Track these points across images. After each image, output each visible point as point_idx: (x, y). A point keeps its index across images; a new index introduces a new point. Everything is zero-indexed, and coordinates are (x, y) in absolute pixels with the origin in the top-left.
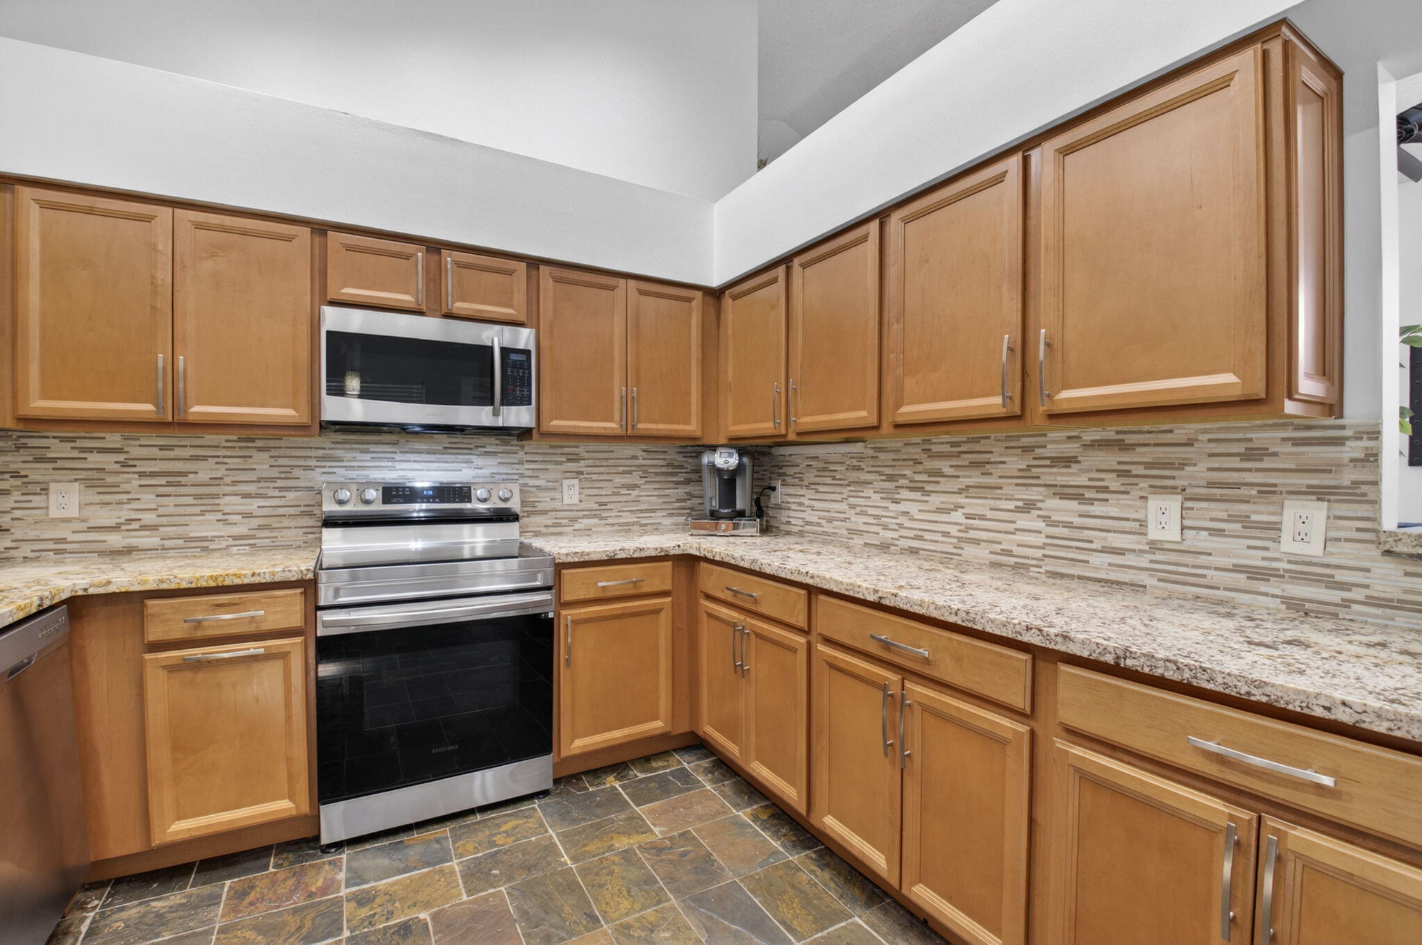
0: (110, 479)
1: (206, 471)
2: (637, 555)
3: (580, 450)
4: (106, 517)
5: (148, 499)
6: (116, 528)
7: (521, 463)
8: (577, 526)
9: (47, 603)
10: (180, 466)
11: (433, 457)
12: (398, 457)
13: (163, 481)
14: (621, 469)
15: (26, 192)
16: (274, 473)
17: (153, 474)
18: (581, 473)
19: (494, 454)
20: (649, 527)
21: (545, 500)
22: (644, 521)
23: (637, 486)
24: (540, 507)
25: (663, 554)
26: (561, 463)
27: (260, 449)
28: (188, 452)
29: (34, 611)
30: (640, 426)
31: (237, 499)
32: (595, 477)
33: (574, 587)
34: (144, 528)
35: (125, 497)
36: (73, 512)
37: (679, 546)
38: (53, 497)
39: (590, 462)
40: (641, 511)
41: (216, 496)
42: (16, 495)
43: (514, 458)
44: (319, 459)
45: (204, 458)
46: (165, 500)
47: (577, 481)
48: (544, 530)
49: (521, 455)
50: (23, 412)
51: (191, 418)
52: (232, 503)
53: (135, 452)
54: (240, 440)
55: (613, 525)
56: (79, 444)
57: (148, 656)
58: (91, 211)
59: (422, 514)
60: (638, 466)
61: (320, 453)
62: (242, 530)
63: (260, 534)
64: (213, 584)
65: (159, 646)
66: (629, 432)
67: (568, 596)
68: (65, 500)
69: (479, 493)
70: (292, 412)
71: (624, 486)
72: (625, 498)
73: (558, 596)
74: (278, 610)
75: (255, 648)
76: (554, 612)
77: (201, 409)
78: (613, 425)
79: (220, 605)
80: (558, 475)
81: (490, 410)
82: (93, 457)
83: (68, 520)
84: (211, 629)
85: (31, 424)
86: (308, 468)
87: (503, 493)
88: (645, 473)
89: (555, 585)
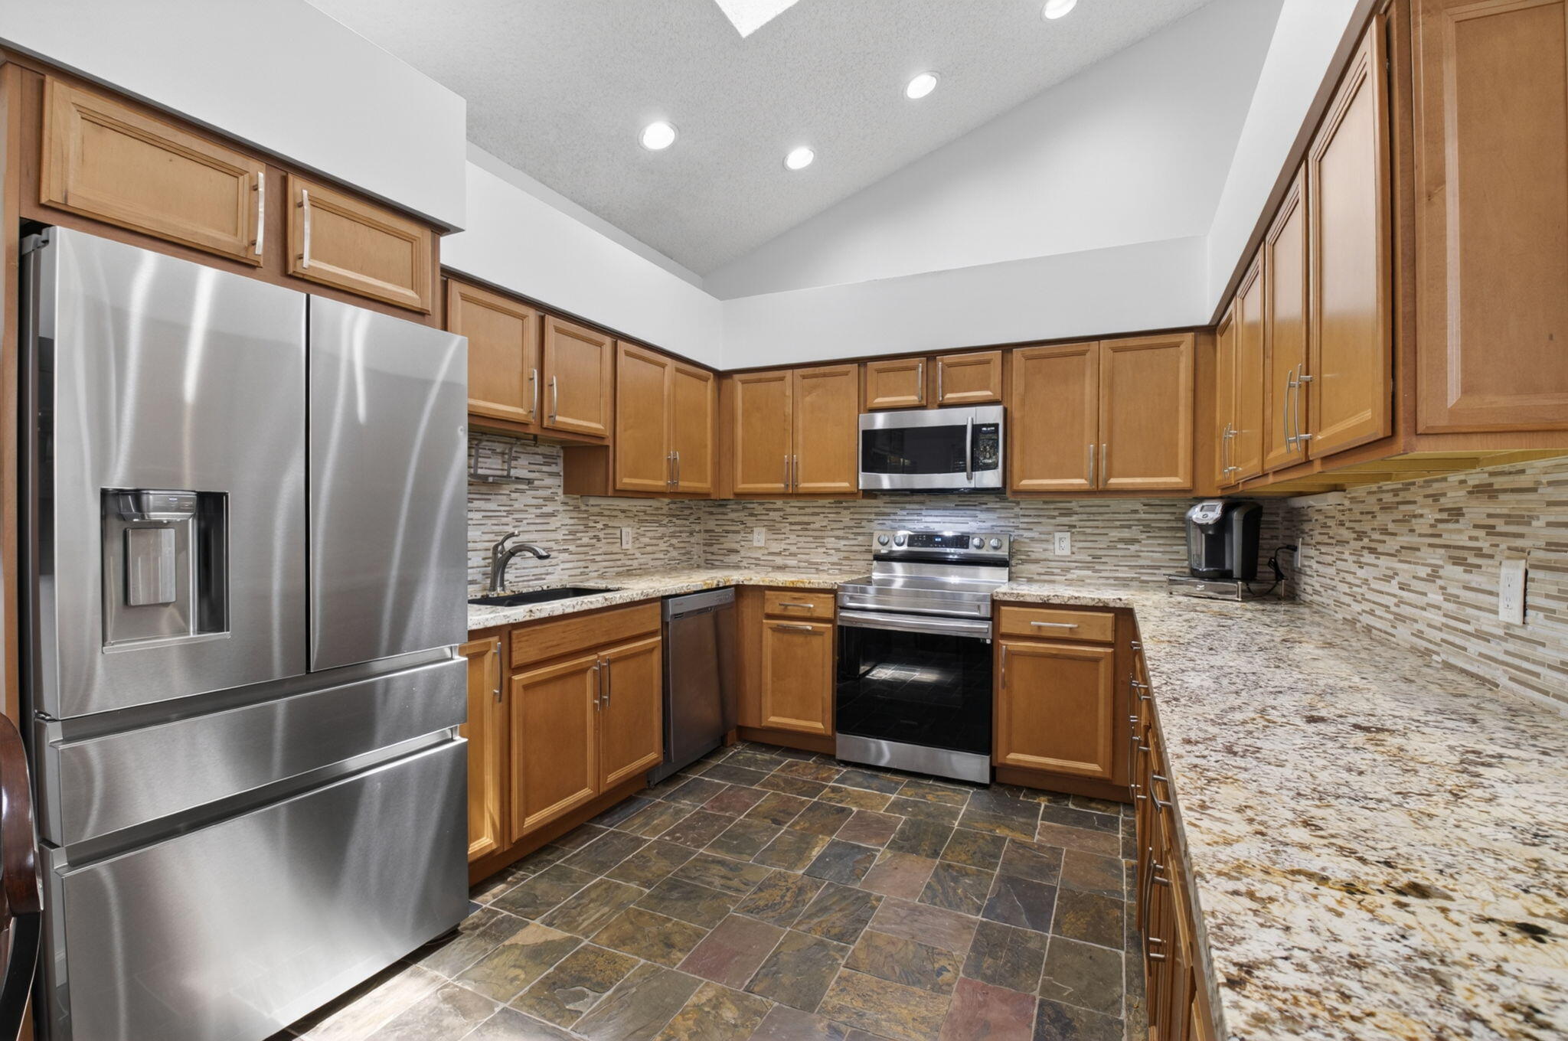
0: (778, 525)
1: (819, 522)
2: (1072, 602)
3: (1074, 504)
4: (776, 547)
5: (793, 538)
6: (779, 554)
7: (1017, 516)
8: (1069, 576)
9: (721, 585)
10: (806, 519)
11: (947, 513)
12: (924, 512)
13: (799, 527)
14: (1118, 523)
15: (737, 377)
16: (852, 524)
17: (796, 523)
18: (1075, 527)
19: (993, 510)
21: (1037, 550)
23: (1139, 542)
24: (1033, 556)
25: (1101, 605)
26: (1054, 517)
27: (846, 508)
28: (811, 510)
29: (714, 586)
30: (1113, 481)
31: (833, 540)
32: (1089, 531)
33: (1010, 621)
34: (791, 554)
35: (784, 536)
36: (762, 543)
37: (1120, 599)
38: (755, 535)
39: (1084, 517)
40: (1142, 567)
41: (823, 537)
42: (742, 534)
43: (1011, 513)
44: (877, 514)
45: (818, 514)
46: (800, 539)
47: (1069, 533)
48: (1036, 577)
49: (1017, 510)
50: (737, 491)
51: (800, 491)
52: (831, 542)
53: (789, 510)
54: (835, 502)
55: (1108, 578)
56: (766, 506)
57: (764, 621)
58: (759, 381)
59: (956, 557)
60: (1138, 520)
61: (877, 510)
62: (835, 559)
63: (844, 562)
64: (791, 585)
65: (769, 616)
66: (1100, 487)
67: (1004, 629)
68: (759, 537)
69: (976, 541)
70: (846, 484)
71: (1121, 540)
72: (1120, 553)
73: (995, 628)
74: (823, 607)
75: (809, 626)
76: (992, 641)
77: (805, 486)
78: (1082, 481)
79: (795, 599)
80: (1050, 528)
81: (964, 474)
82: (771, 513)
83: (760, 548)
84: (791, 612)
85: (741, 496)
86: (870, 521)
87: (994, 542)
88: (1147, 527)
89: (993, 618)
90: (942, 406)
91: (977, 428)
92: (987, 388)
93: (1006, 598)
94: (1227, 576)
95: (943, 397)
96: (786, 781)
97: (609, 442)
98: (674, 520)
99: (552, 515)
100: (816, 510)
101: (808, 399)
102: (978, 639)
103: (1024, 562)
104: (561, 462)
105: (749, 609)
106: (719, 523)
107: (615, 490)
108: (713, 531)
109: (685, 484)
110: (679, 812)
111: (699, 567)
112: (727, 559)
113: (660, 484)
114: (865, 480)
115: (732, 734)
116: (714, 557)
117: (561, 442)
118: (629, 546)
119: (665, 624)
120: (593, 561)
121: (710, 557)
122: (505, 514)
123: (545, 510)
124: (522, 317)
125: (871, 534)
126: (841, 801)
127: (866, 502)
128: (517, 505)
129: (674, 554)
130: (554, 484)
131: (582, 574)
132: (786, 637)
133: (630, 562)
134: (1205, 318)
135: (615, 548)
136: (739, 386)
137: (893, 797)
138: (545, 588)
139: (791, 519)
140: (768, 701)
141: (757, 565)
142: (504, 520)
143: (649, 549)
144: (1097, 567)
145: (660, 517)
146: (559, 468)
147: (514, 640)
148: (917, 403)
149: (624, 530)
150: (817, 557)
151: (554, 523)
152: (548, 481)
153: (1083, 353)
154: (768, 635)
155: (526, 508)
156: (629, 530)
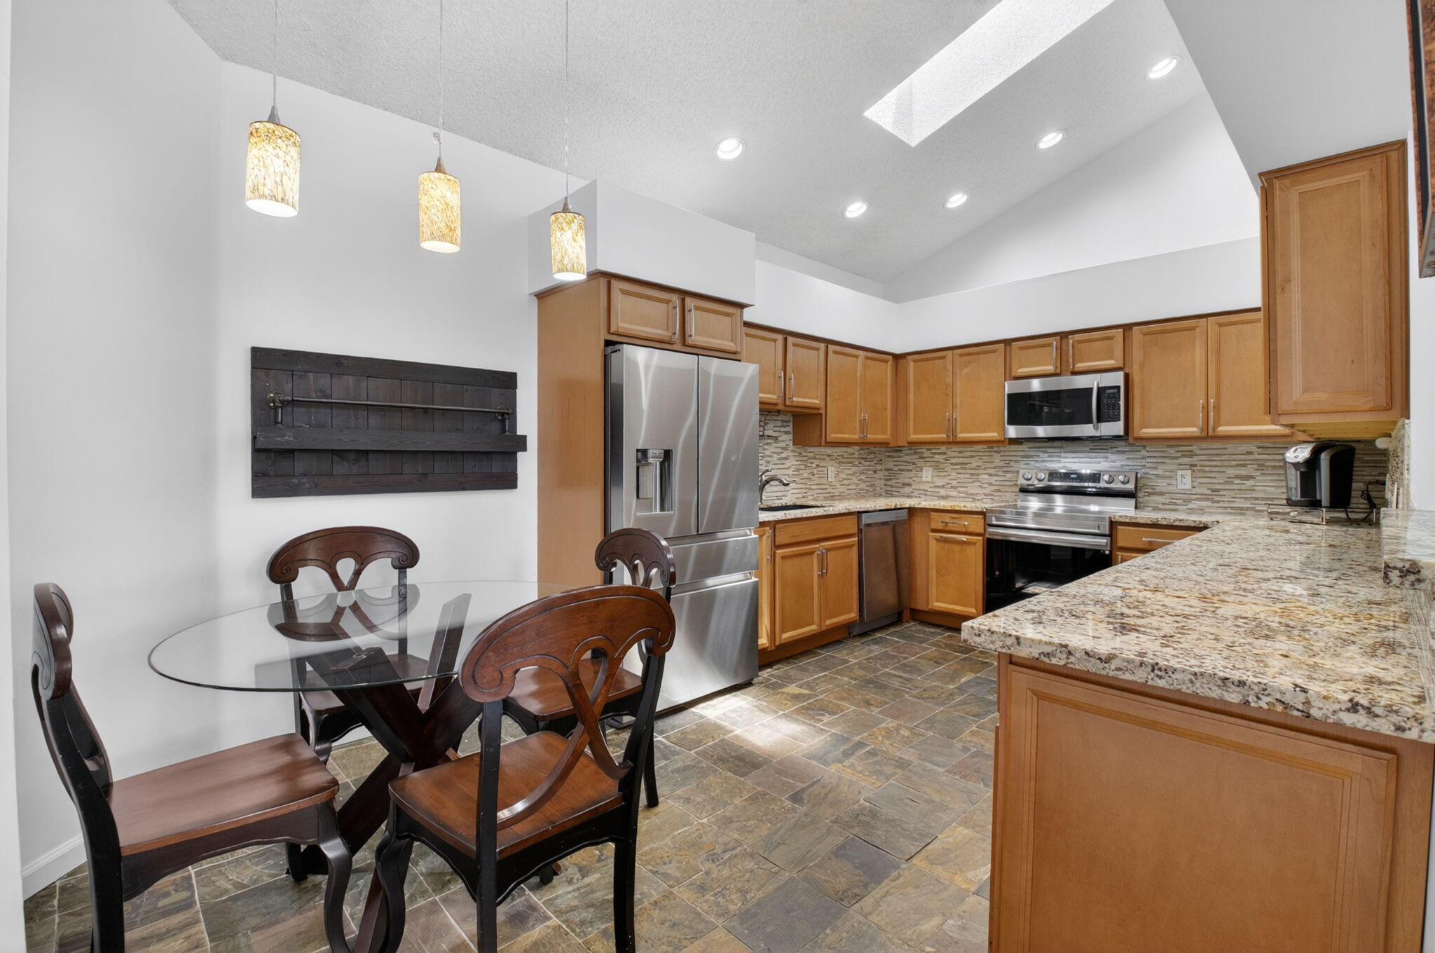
0: (942, 466)
1: (975, 463)
2: (1177, 523)
3: (1194, 448)
4: (940, 482)
5: (954, 475)
6: (943, 487)
7: (1143, 458)
8: (1190, 506)
9: (899, 507)
10: (965, 460)
11: (1083, 455)
12: (1063, 455)
13: (959, 467)
14: (1234, 463)
15: (910, 357)
16: (1002, 464)
17: (956, 464)
18: (1196, 466)
19: (1123, 452)
21: (1162, 485)
22: (1258, 508)
23: (1253, 477)
24: (1158, 489)
25: (1201, 525)
26: (1177, 458)
27: (996, 452)
28: (968, 454)
29: (893, 508)
30: (1222, 428)
31: (987, 476)
32: (1207, 469)
33: (1125, 537)
34: (952, 487)
35: (946, 474)
36: (929, 479)
38: (924, 472)
39: (1204, 457)
40: (1257, 499)
41: (978, 475)
42: (914, 472)
43: (1138, 455)
44: (1023, 457)
45: (974, 457)
46: (959, 476)
47: (1190, 471)
48: (1161, 506)
49: (1143, 452)
50: (909, 440)
51: (958, 440)
52: (984, 478)
53: (950, 454)
54: (988, 448)
55: (1226, 508)
56: (933, 451)
57: (931, 534)
58: (927, 360)
59: (1094, 490)
60: (1253, 460)
61: (1023, 454)
62: (988, 491)
63: (995, 494)
64: (951, 509)
65: (934, 531)
66: (1210, 434)
67: (1121, 543)
68: (927, 474)
69: (1106, 477)
70: (996, 434)
71: (1237, 477)
72: (1239, 487)
73: (1113, 543)
74: (976, 524)
75: (964, 538)
76: (1111, 551)
77: (962, 436)
78: (1194, 429)
79: (954, 518)
80: (1175, 467)
81: (1091, 426)
82: (937, 456)
83: (928, 482)
84: (951, 527)
85: (913, 444)
86: (1017, 461)
87: (1121, 478)
88: (1261, 466)
89: (1111, 535)
90: (1072, 373)
91: (1101, 390)
92: (1111, 358)
93: (1121, 520)
94: (1318, 504)
95: (1074, 366)
97: (823, 411)
98: (862, 461)
99: (786, 458)
100: (972, 454)
101: (965, 371)
102: (1099, 551)
103: (1150, 494)
104: (791, 424)
105: (918, 525)
106: (896, 463)
107: (826, 442)
108: (892, 470)
109: (871, 437)
110: (870, 651)
111: (880, 495)
112: (902, 490)
113: (855, 437)
114: (1012, 431)
115: (906, 615)
116: (893, 489)
117: (791, 412)
118: (833, 480)
119: (860, 530)
120: (810, 489)
121: (889, 488)
123: (782, 455)
124: (775, 341)
125: (1018, 472)
126: (987, 658)
127: (1014, 447)
128: (769, 453)
129: (863, 486)
130: (787, 439)
131: (804, 497)
132: (946, 546)
133: (832, 491)
135: (824, 481)
136: (912, 364)
138: (784, 503)
139: (953, 461)
140: (933, 591)
141: (926, 495)
143: (845, 482)
144: (1217, 499)
145: (853, 460)
146: (790, 429)
147: (777, 530)
148: (1052, 372)
149: (829, 468)
150: (972, 489)
151: (787, 463)
152: (784, 437)
153: (1193, 329)
154: (933, 543)
155: (773, 454)
156: (833, 469)
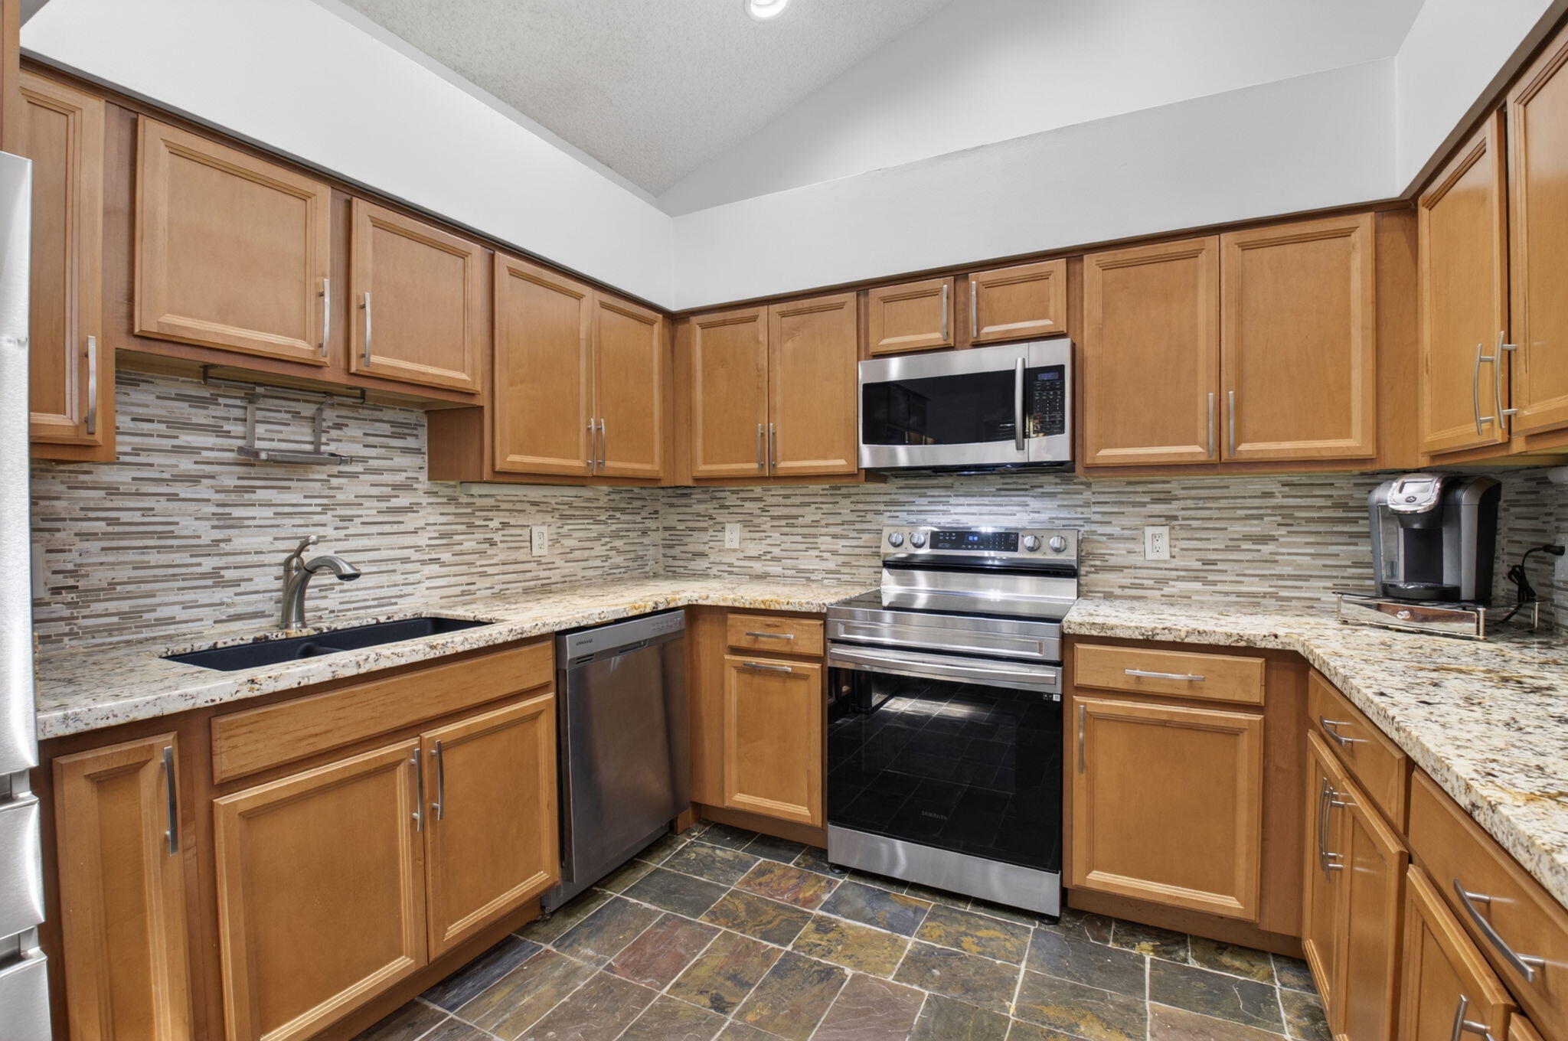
0: (756, 521)
1: (810, 515)
2: (1192, 639)
3: (1176, 484)
4: (754, 549)
5: (776, 537)
6: (758, 558)
7: (1087, 504)
8: (1167, 590)
10: (794, 511)
11: (986, 500)
12: (953, 500)
13: (783, 523)
14: (1242, 513)
15: (694, 320)
16: (853, 517)
17: (779, 517)
18: (1175, 518)
19: (1053, 495)
20: (1294, 603)
21: (1118, 553)
22: (1283, 593)
23: (1273, 539)
24: (1113, 561)
25: (1242, 644)
26: (1143, 504)
27: (845, 496)
28: (798, 500)
29: (648, 610)
30: (1244, 447)
31: (828, 539)
33: (1089, 666)
34: (774, 559)
35: (763, 535)
36: (736, 545)
37: (1276, 636)
38: (727, 533)
39: (1190, 503)
40: (1280, 577)
41: (815, 536)
42: (711, 532)
43: (1079, 499)
44: (886, 503)
45: (808, 504)
46: (785, 539)
47: (1167, 528)
48: (1118, 591)
49: (1087, 495)
50: (697, 474)
51: (780, 473)
52: (825, 542)
53: (770, 500)
54: (832, 488)
55: (1227, 594)
56: (742, 495)
57: (727, 657)
58: (724, 323)
59: (997, 563)
60: (1274, 508)
61: (887, 498)
62: (831, 565)
63: (844, 570)
64: (763, 607)
65: (736, 651)
66: (1225, 456)
67: (1082, 678)
68: (733, 535)
69: (1028, 541)
70: (842, 462)
71: (1247, 538)
72: (1249, 556)
73: (1067, 677)
74: (807, 637)
75: (787, 665)
76: (1062, 696)
77: (785, 465)
78: (1196, 449)
79: (769, 626)
80: (1137, 522)
81: (1012, 444)
82: (747, 504)
83: (734, 550)
84: (766, 644)
85: (708, 483)
86: (878, 513)
87: (1055, 542)
88: (1287, 518)
89: (1063, 663)
90: (977, 345)
91: (1030, 374)
92: (1044, 316)
93: (1084, 631)
94: (1451, 595)
95: (978, 331)
96: (750, 906)
97: (486, 404)
98: (618, 515)
99: (410, 509)
100: (807, 499)
101: (789, 345)
102: (1041, 694)
103: (1097, 570)
104: (423, 433)
105: (707, 641)
106: (681, 517)
107: (495, 473)
108: (674, 529)
109: (614, 465)
110: (573, 972)
111: (656, 576)
112: (692, 565)
113: (576, 464)
114: (868, 455)
115: (687, 817)
116: (676, 563)
117: (422, 405)
118: (545, 552)
119: (559, 673)
120: (484, 574)
121: (671, 562)
122: (319, 509)
123: (395, 502)
124: (304, 197)
125: (879, 532)
126: (829, 953)
127: (872, 487)
128: (341, 497)
129: (619, 560)
130: (413, 466)
131: (463, 593)
132: (757, 680)
133: (543, 574)
134: (1395, 187)
135: (521, 555)
136: (698, 331)
137: (910, 942)
138: (382, 619)
139: (776, 512)
140: (732, 772)
141: (730, 573)
142: (317, 518)
143: (578, 554)
144: (1211, 577)
145: (596, 512)
146: (421, 442)
147: (216, 734)
148: (941, 342)
149: (536, 530)
150: (808, 561)
151: (411, 521)
152: (400, 460)
153: (1194, 255)
154: (732, 679)
155: (359, 501)
156: (544, 529)
